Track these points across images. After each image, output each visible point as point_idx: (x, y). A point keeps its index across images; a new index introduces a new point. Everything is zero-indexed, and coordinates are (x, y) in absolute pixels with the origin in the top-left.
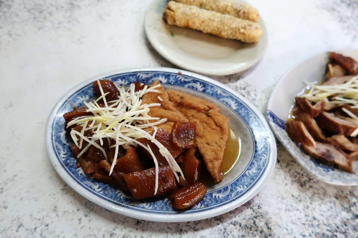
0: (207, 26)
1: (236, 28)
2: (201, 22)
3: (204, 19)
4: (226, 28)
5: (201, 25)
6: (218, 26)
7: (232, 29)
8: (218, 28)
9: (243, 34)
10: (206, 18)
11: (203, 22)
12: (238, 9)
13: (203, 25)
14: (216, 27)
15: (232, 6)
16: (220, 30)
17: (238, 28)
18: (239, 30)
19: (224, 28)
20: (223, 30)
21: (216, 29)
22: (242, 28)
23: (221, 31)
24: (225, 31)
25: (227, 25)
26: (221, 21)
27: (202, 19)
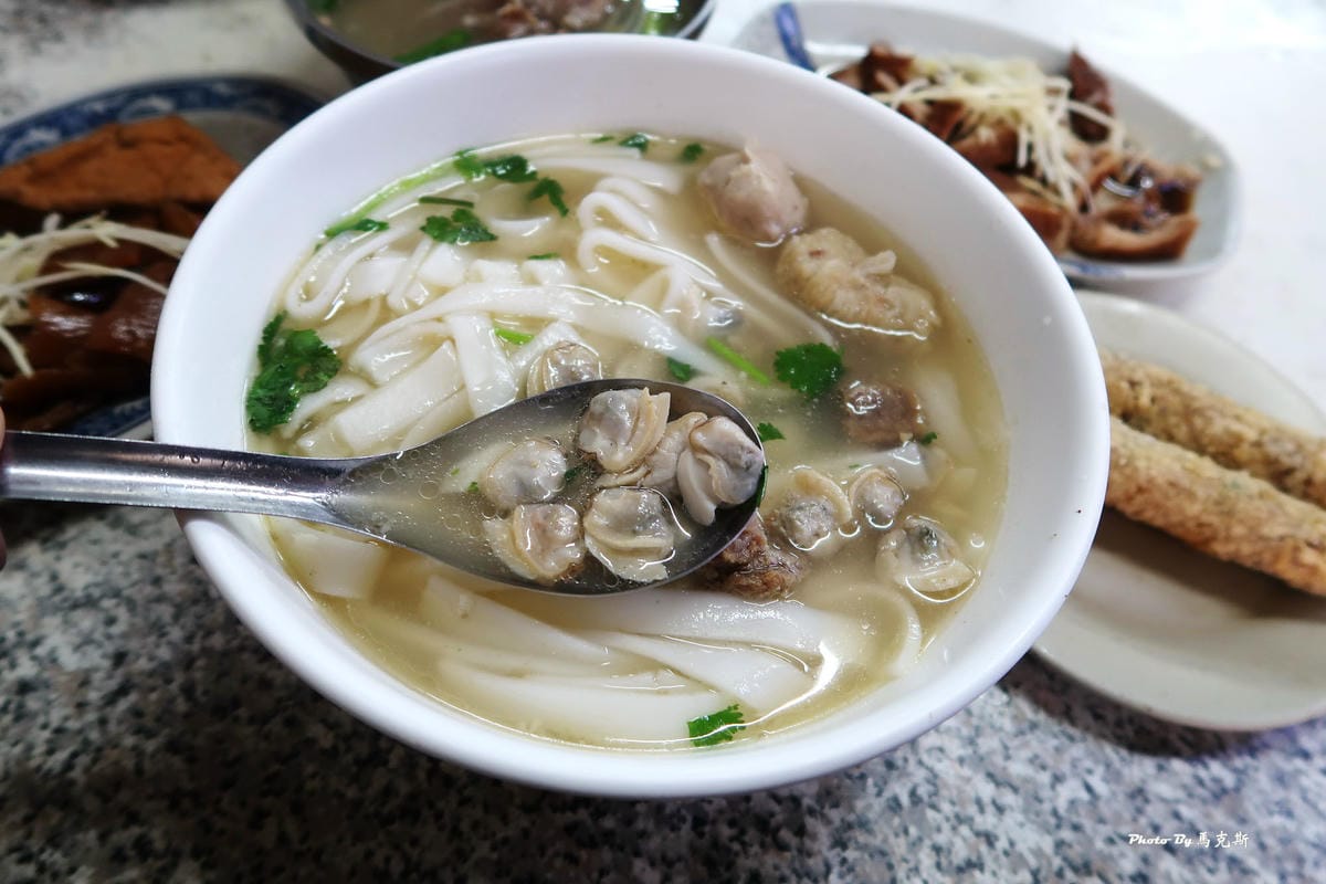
0: (1157, 506)
1: (1282, 538)
2: (1133, 489)
3: (1151, 481)
4: (1238, 530)
5: (1129, 499)
6: (1206, 518)
7: (1263, 538)
8: (1201, 525)
9: (1313, 570)
10: (1160, 481)
11: (1140, 490)
12: (1287, 461)
13: (1139, 499)
14: (1196, 518)
15: (1258, 444)
16: (1207, 532)
17: (1290, 543)
18: (1296, 549)
19: (1228, 528)
20: (1222, 534)
21: (1191, 525)
22: (1310, 545)
23: (1213, 538)
24: (1228, 539)
25: (1241, 522)
26: (1218, 503)
27: (1142, 479)
